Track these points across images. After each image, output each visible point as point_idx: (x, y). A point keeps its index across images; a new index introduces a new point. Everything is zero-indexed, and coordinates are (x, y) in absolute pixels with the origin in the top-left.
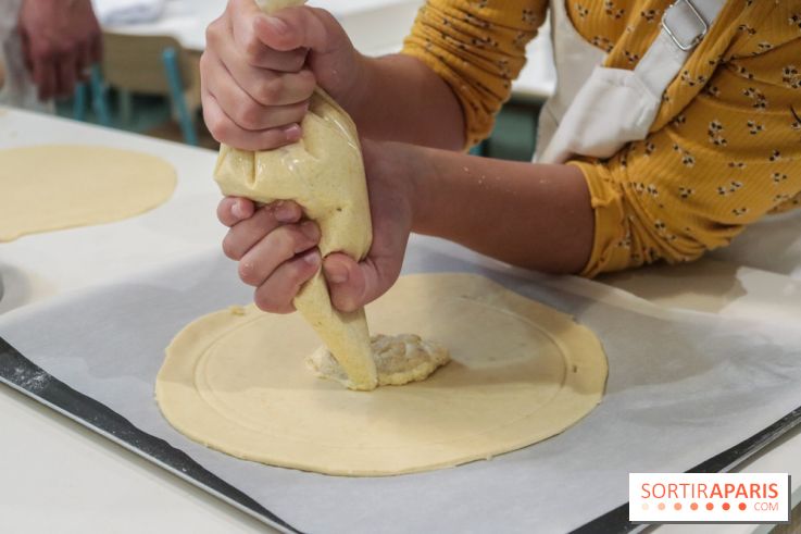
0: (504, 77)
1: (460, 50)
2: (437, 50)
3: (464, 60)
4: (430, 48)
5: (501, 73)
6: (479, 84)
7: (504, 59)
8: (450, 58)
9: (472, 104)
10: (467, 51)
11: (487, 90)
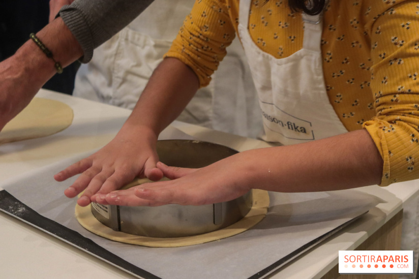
0: (216, 62)
1: (196, 52)
2: (187, 51)
3: (198, 56)
4: (184, 50)
5: (214, 61)
6: (205, 66)
7: (215, 55)
8: (192, 55)
9: (202, 76)
10: (199, 52)
11: (208, 68)
